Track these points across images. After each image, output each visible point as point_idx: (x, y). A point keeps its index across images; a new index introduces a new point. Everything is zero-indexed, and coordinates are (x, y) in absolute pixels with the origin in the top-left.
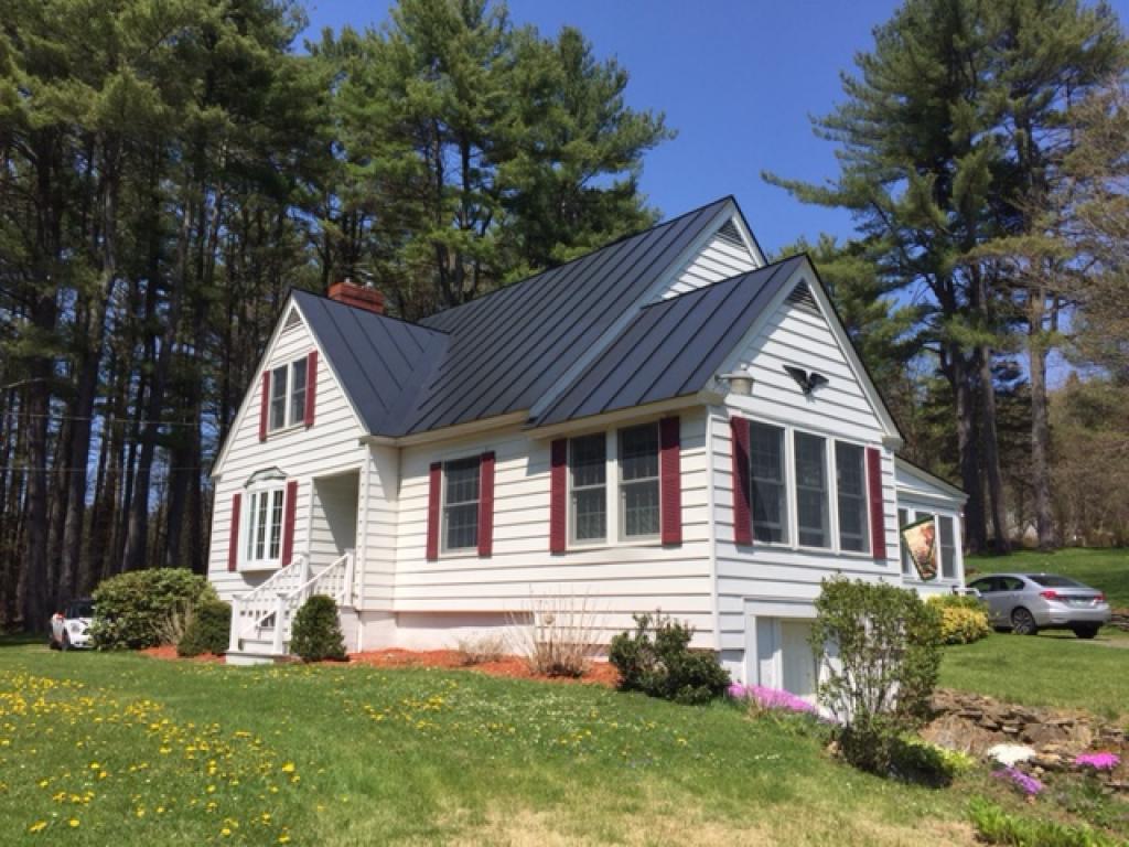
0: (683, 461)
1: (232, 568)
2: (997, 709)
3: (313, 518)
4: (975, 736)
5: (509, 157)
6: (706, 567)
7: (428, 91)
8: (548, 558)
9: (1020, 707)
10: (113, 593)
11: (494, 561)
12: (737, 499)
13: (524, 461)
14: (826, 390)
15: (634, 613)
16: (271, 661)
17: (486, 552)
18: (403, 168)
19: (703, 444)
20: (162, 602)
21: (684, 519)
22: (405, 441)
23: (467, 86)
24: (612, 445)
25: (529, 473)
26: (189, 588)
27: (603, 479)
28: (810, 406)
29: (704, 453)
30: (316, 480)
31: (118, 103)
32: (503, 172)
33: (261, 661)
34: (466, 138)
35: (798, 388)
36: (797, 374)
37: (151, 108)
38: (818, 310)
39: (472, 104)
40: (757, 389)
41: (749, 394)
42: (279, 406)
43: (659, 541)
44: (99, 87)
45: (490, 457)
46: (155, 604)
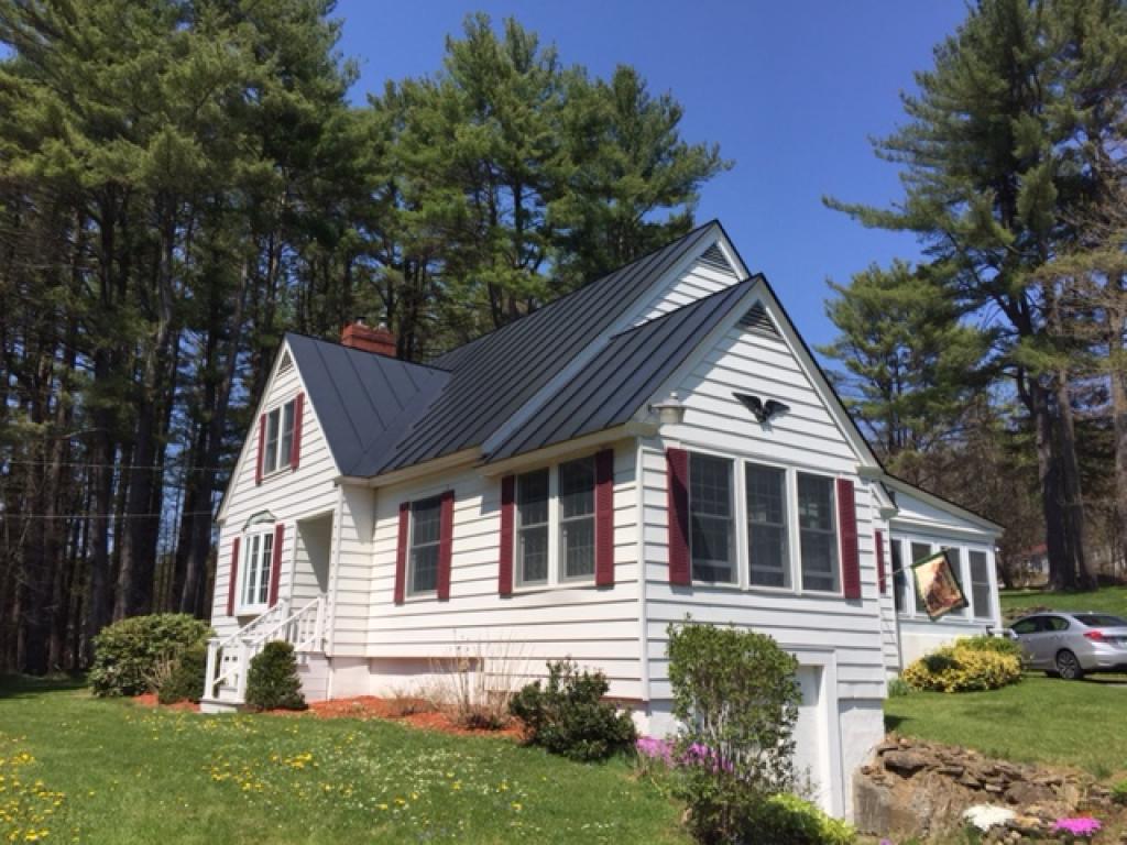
0: (616, 496)
1: (230, 614)
2: (981, 764)
3: (296, 561)
4: (953, 795)
5: (559, 195)
6: (635, 610)
7: (475, 134)
8: (496, 601)
9: (1005, 763)
10: (111, 639)
11: (451, 605)
12: (672, 537)
13: (478, 500)
14: (786, 418)
15: (549, 659)
16: (233, 710)
17: (444, 596)
18: (453, 211)
19: (633, 478)
20: (158, 648)
21: (617, 559)
22: (378, 481)
23: (515, 128)
24: (554, 482)
25: (483, 512)
26: (186, 633)
27: (546, 518)
28: (767, 435)
29: (633, 488)
30: (302, 524)
31: (164, 160)
32: (552, 210)
33: (224, 709)
34: (517, 180)
35: (752, 417)
36: (750, 402)
37: (195, 164)
38: (776, 331)
39: (520, 145)
40: (689, 416)
41: (680, 422)
42: (273, 447)
43: (593, 583)
44: (145, 146)
45: (450, 496)
46: (151, 650)
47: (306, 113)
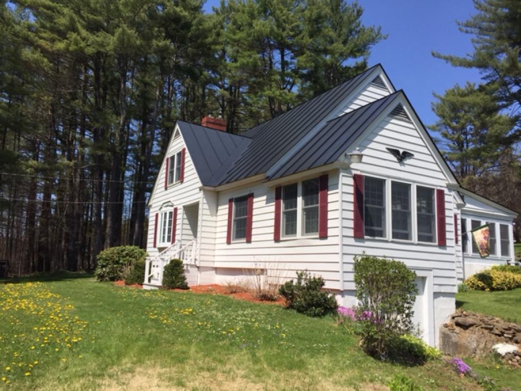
0: (329, 196)
1: (155, 246)
2: (502, 325)
3: (183, 224)
4: (488, 338)
5: (302, 54)
6: (337, 249)
7: (262, 25)
8: (273, 244)
9: (514, 324)
10: (104, 256)
11: (252, 245)
12: (355, 216)
13: (265, 198)
14: (412, 160)
15: (297, 270)
16: (157, 288)
17: (249, 241)
18: (252, 62)
19: (337, 188)
20: (124, 261)
21: (329, 226)
22: (219, 189)
23: (281, 21)
24: (300, 189)
25: (267, 203)
26: (136, 254)
27: (296, 206)
28: (402, 168)
29: (337, 193)
30: (184, 207)
31: (121, 41)
32: (298, 61)
33: (153, 288)
34: (282, 46)
35: (395, 159)
36: (395, 152)
37: (135, 43)
38: (408, 118)
39: (284, 30)
40: (364, 159)
41: (360, 161)
42: (172, 173)
43: (318, 236)
44: (113, 34)
45: (251, 196)
46: (121, 261)
47: (184, 17)
